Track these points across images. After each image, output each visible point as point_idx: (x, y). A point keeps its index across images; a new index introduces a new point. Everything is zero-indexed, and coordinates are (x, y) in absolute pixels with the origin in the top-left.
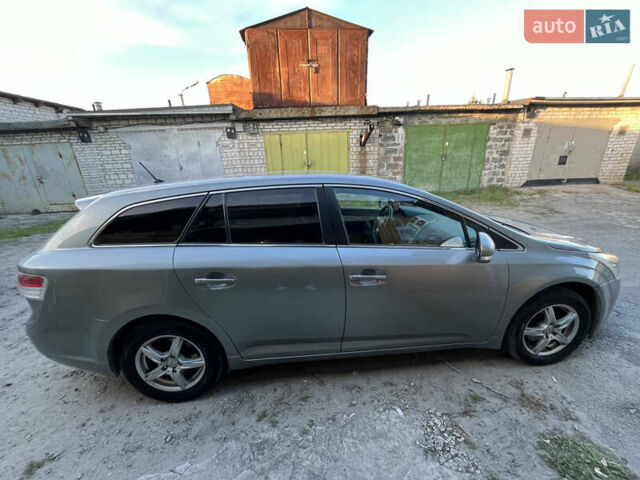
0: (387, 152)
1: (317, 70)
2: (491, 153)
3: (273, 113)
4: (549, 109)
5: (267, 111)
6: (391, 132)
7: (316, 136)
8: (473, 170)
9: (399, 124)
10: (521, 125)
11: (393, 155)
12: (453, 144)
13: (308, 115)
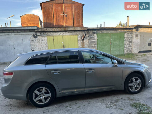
0: (91, 42)
1: (66, 16)
2: (126, 42)
3: (51, 29)
4: (142, 28)
5: (49, 29)
6: (92, 35)
7: (66, 37)
8: (121, 48)
9: (94, 33)
10: (134, 33)
11: (93, 43)
12: (113, 40)
13: (64, 30)
